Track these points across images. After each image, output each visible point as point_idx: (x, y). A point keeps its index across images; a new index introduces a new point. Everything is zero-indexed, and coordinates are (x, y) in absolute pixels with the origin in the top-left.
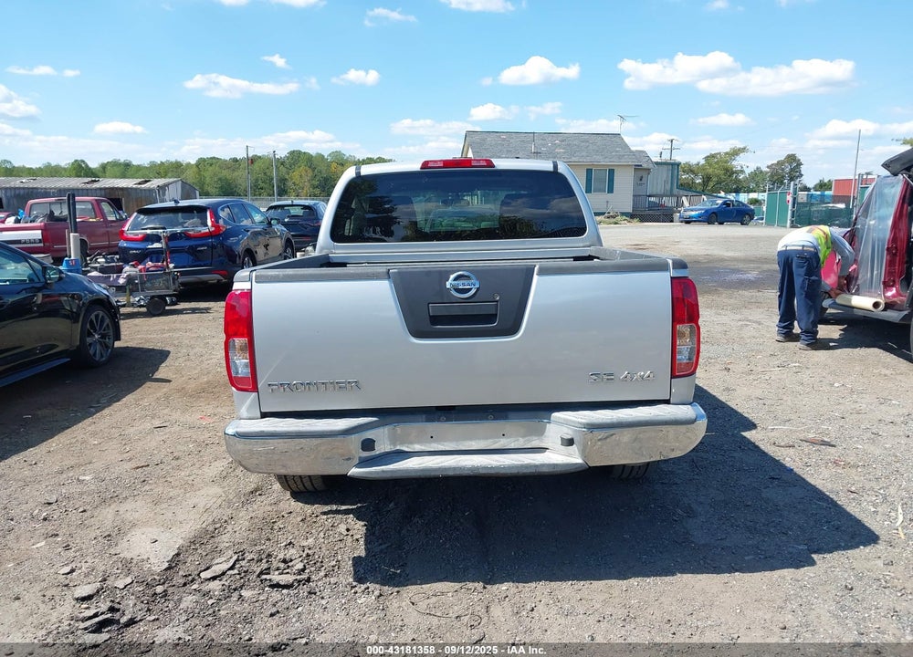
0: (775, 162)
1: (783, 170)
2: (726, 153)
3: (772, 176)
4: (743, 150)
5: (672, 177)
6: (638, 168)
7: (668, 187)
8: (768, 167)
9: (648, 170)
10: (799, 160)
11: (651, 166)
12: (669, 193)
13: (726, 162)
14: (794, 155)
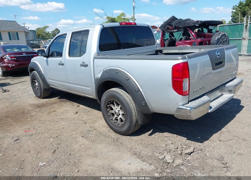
0: (53, 31)
1: (55, 33)
2: (43, 28)
3: (53, 35)
4: (48, 27)
5: (34, 35)
6: (25, 32)
7: (34, 38)
8: (51, 32)
9: (28, 33)
10: (59, 30)
11: (28, 31)
12: (34, 40)
13: (44, 30)
14: (57, 29)
